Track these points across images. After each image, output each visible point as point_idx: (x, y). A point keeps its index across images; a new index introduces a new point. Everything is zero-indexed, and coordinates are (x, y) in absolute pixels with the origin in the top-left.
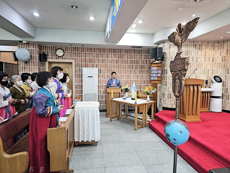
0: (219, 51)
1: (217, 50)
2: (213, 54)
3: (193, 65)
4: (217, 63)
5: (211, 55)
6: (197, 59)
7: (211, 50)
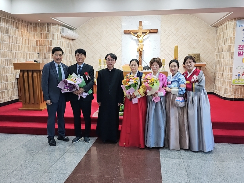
0: (33, 34)
1: (30, 32)
2: (28, 35)
3: (13, 47)
4: (32, 46)
5: (26, 36)
6: (16, 40)
7: (26, 32)
